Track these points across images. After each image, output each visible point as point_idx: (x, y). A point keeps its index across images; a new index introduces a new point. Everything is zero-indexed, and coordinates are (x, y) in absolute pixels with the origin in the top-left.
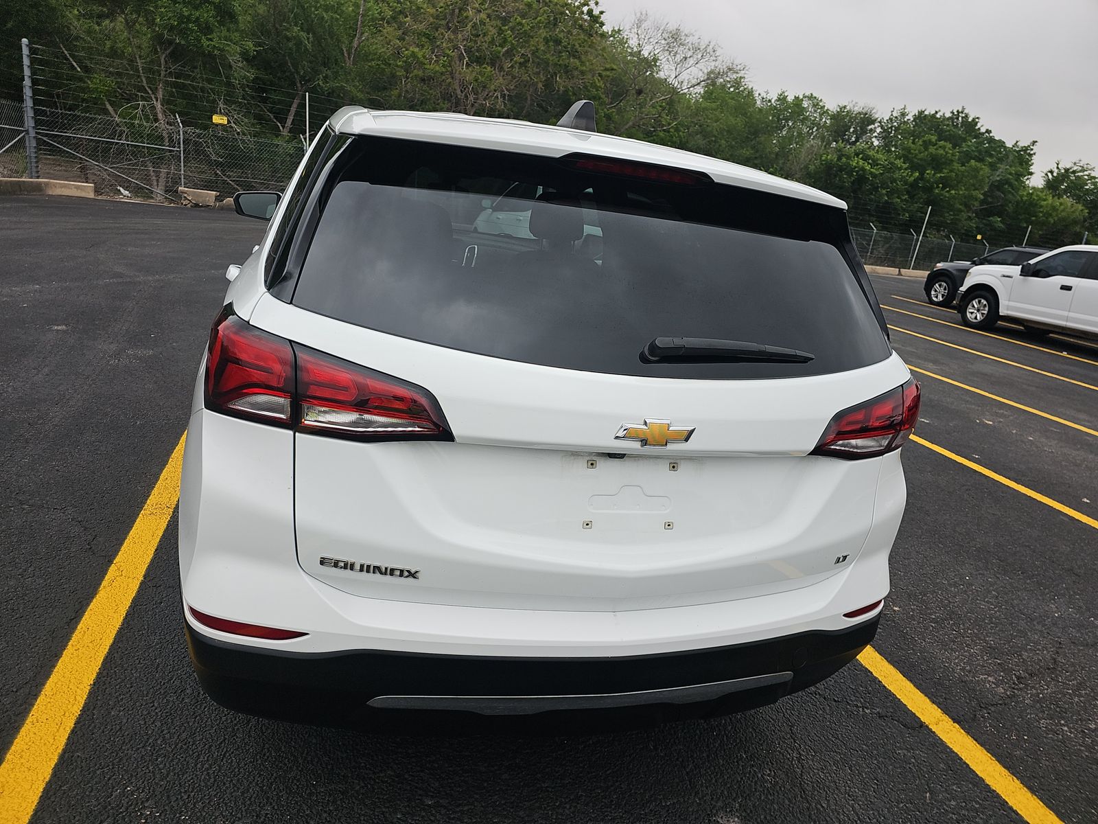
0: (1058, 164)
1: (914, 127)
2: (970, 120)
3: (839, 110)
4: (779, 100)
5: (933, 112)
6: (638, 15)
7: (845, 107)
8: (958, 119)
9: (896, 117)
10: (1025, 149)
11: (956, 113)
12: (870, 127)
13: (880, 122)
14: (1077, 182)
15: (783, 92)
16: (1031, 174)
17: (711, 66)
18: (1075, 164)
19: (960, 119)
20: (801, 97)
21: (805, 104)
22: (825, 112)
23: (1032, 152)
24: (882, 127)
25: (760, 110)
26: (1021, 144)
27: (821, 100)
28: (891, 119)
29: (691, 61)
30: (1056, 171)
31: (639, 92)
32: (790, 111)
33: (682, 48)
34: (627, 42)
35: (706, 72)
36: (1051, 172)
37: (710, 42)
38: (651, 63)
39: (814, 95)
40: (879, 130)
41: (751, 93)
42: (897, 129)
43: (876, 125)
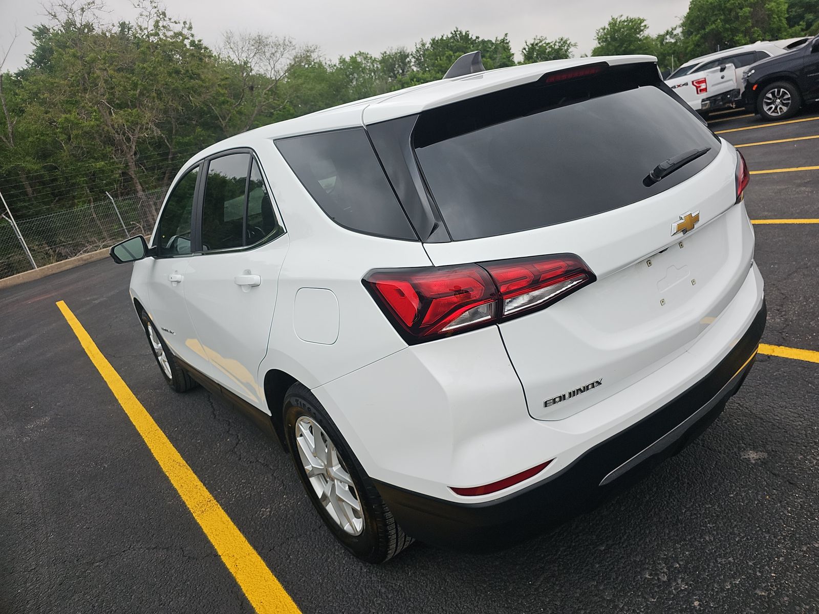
0: (526, 43)
1: (433, 50)
2: (464, 34)
3: (382, 56)
4: (341, 62)
5: (441, 37)
6: (225, 35)
7: (385, 53)
8: (456, 36)
9: (420, 48)
10: (503, 41)
11: (454, 33)
12: (407, 61)
13: (412, 55)
14: (541, 50)
15: (341, 56)
16: (513, 54)
17: (294, 53)
18: (535, 39)
19: (458, 35)
20: (354, 56)
21: (359, 59)
22: (374, 61)
23: (508, 41)
24: (414, 57)
25: (332, 73)
26: (499, 39)
27: (368, 54)
28: (417, 51)
29: (278, 55)
30: (527, 47)
31: (252, 88)
32: (351, 67)
33: (267, 48)
34: (219, 57)
35: (292, 58)
36: (525, 49)
37: (285, 38)
38: (244, 67)
39: (362, 51)
40: (413, 60)
41: (320, 64)
42: (424, 55)
43: (410, 57)
